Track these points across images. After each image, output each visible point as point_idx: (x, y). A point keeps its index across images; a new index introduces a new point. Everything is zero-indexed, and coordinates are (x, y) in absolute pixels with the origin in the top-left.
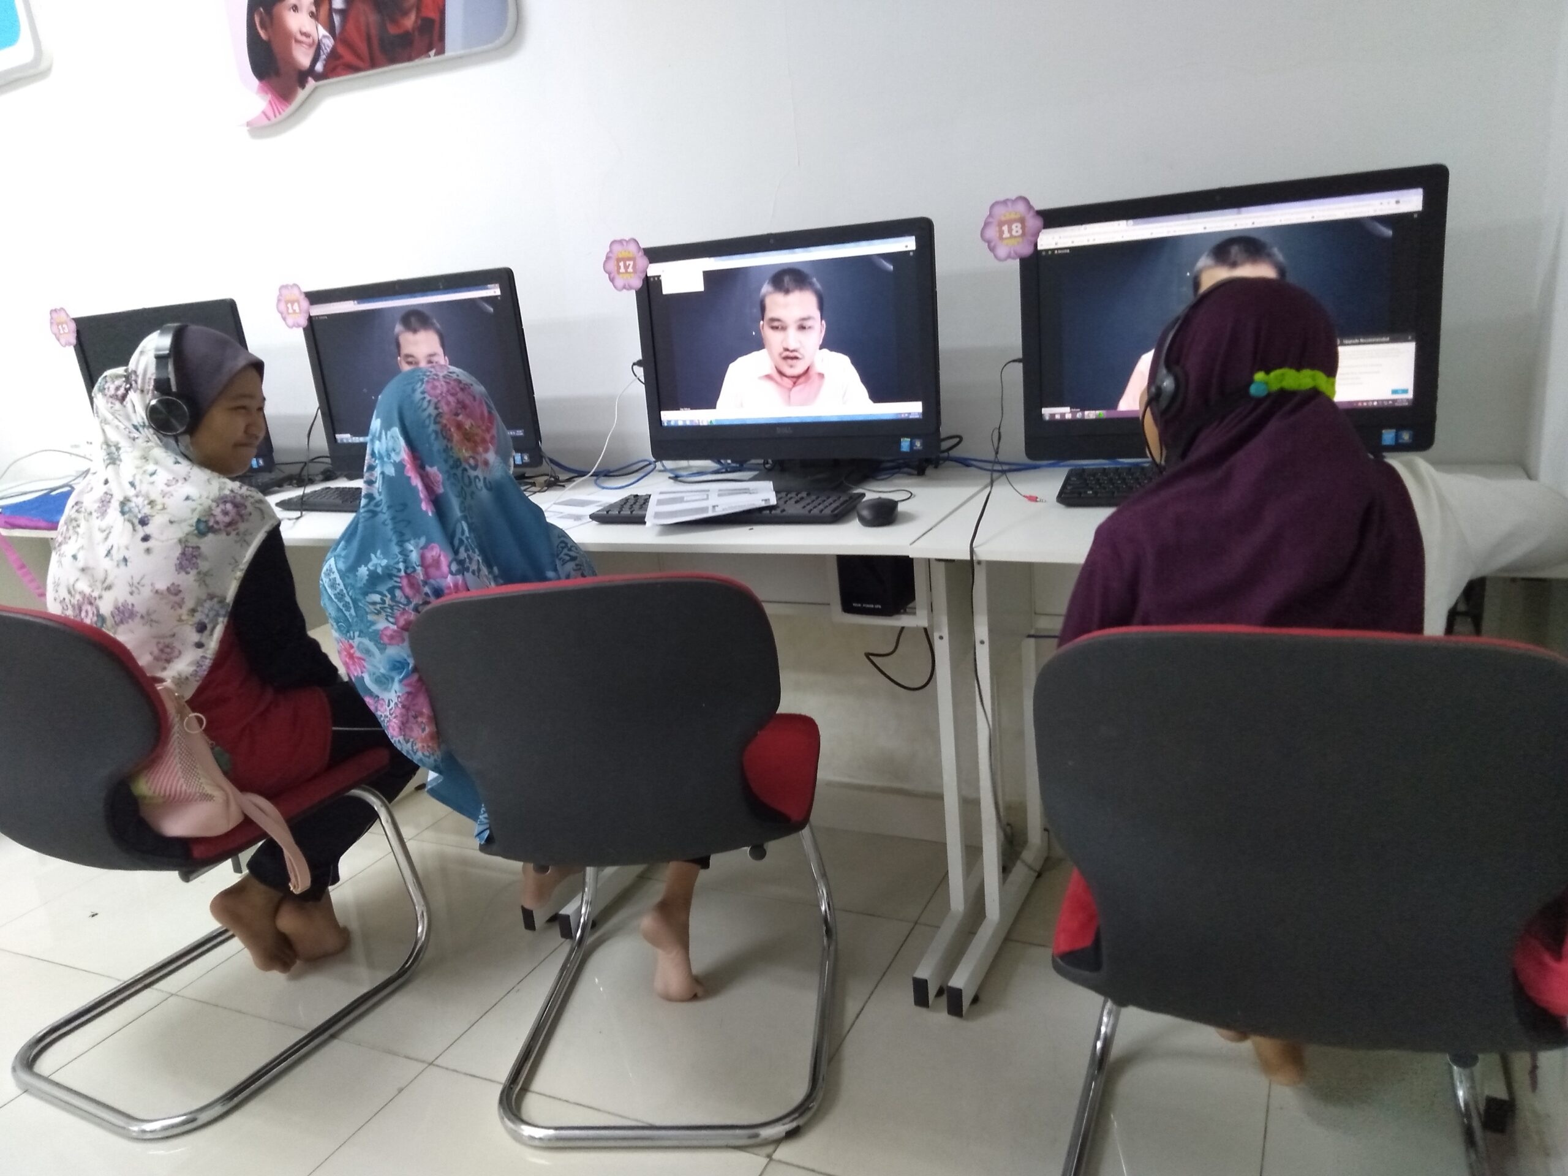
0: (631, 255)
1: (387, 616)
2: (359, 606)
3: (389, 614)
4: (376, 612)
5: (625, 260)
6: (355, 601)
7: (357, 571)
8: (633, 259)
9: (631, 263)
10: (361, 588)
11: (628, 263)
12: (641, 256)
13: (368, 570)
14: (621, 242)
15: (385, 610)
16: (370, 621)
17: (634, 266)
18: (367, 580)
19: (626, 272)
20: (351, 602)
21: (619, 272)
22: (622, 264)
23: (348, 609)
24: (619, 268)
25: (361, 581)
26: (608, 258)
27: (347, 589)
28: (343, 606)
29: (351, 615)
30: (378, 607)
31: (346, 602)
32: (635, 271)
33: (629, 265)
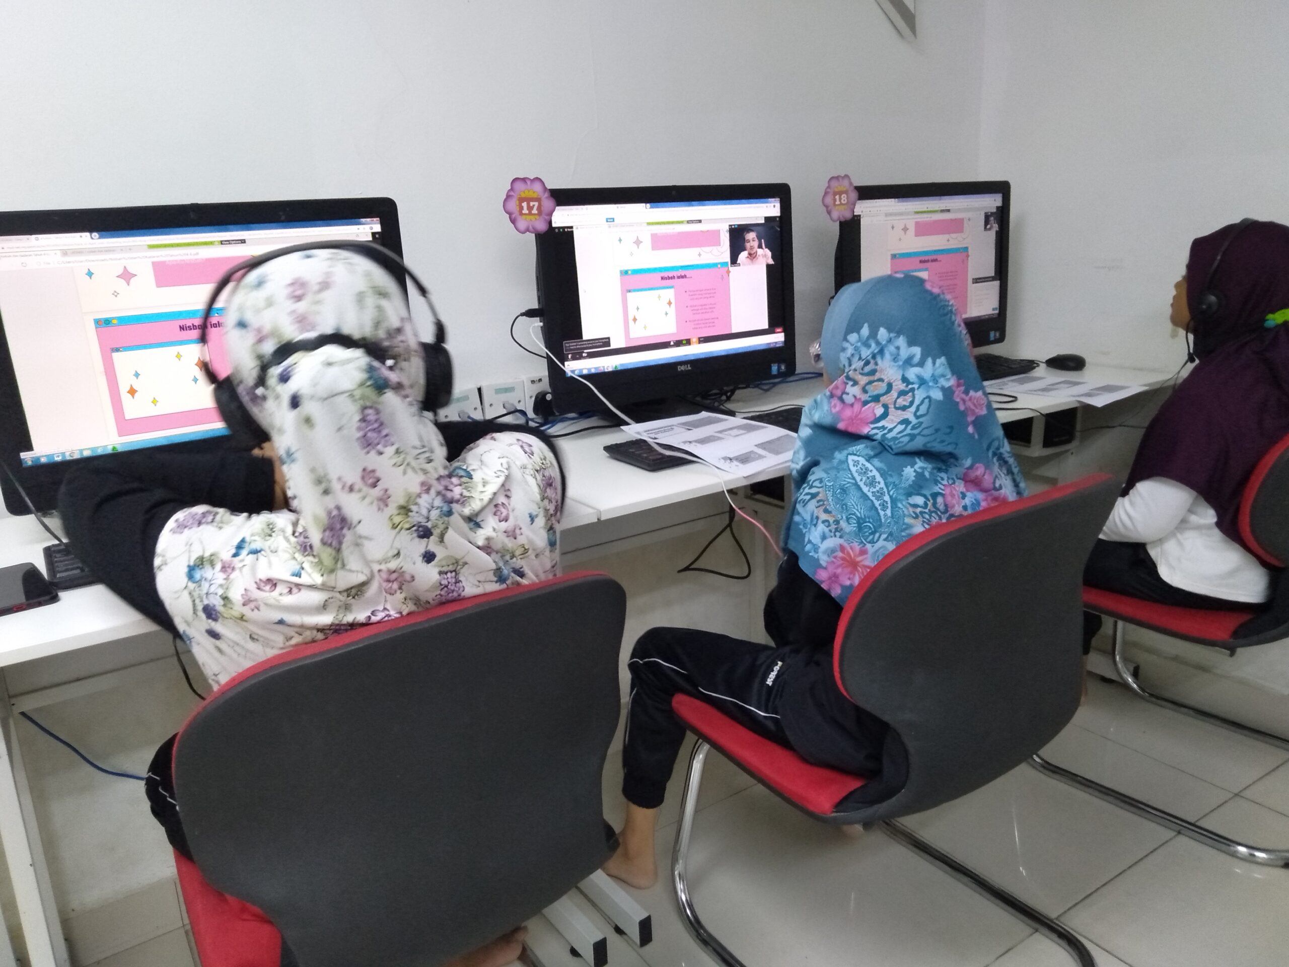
0: (535, 195)
1: (924, 522)
2: (897, 507)
3: (925, 520)
4: (914, 516)
5: (528, 200)
6: (894, 501)
7: (903, 471)
8: (538, 200)
9: (536, 204)
10: (905, 488)
11: (532, 204)
12: (547, 198)
13: (915, 471)
14: (524, 180)
15: (924, 515)
16: (907, 524)
17: (539, 208)
18: (913, 481)
19: (530, 214)
20: (889, 502)
21: (521, 214)
22: (525, 204)
23: (884, 508)
24: (521, 208)
25: (908, 480)
26: (508, 197)
27: (888, 489)
28: (880, 505)
29: (885, 515)
30: (918, 510)
31: (884, 501)
32: (539, 213)
33: (534, 205)
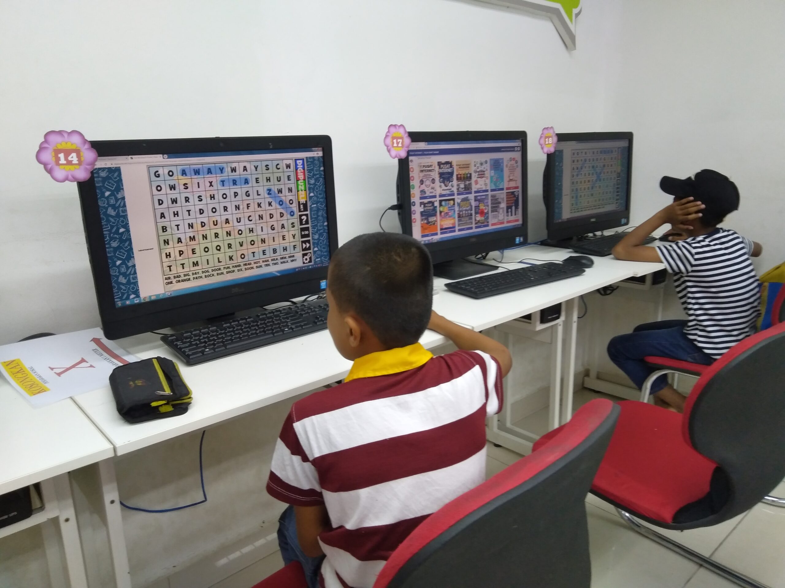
0: (400, 135)
5: (397, 138)
8: (402, 138)
12: (406, 137)
14: (395, 126)
17: (402, 143)
19: (397, 146)
21: (392, 146)
24: (393, 143)
26: (387, 136)
32: (402, 146)
33: (399, 141)
